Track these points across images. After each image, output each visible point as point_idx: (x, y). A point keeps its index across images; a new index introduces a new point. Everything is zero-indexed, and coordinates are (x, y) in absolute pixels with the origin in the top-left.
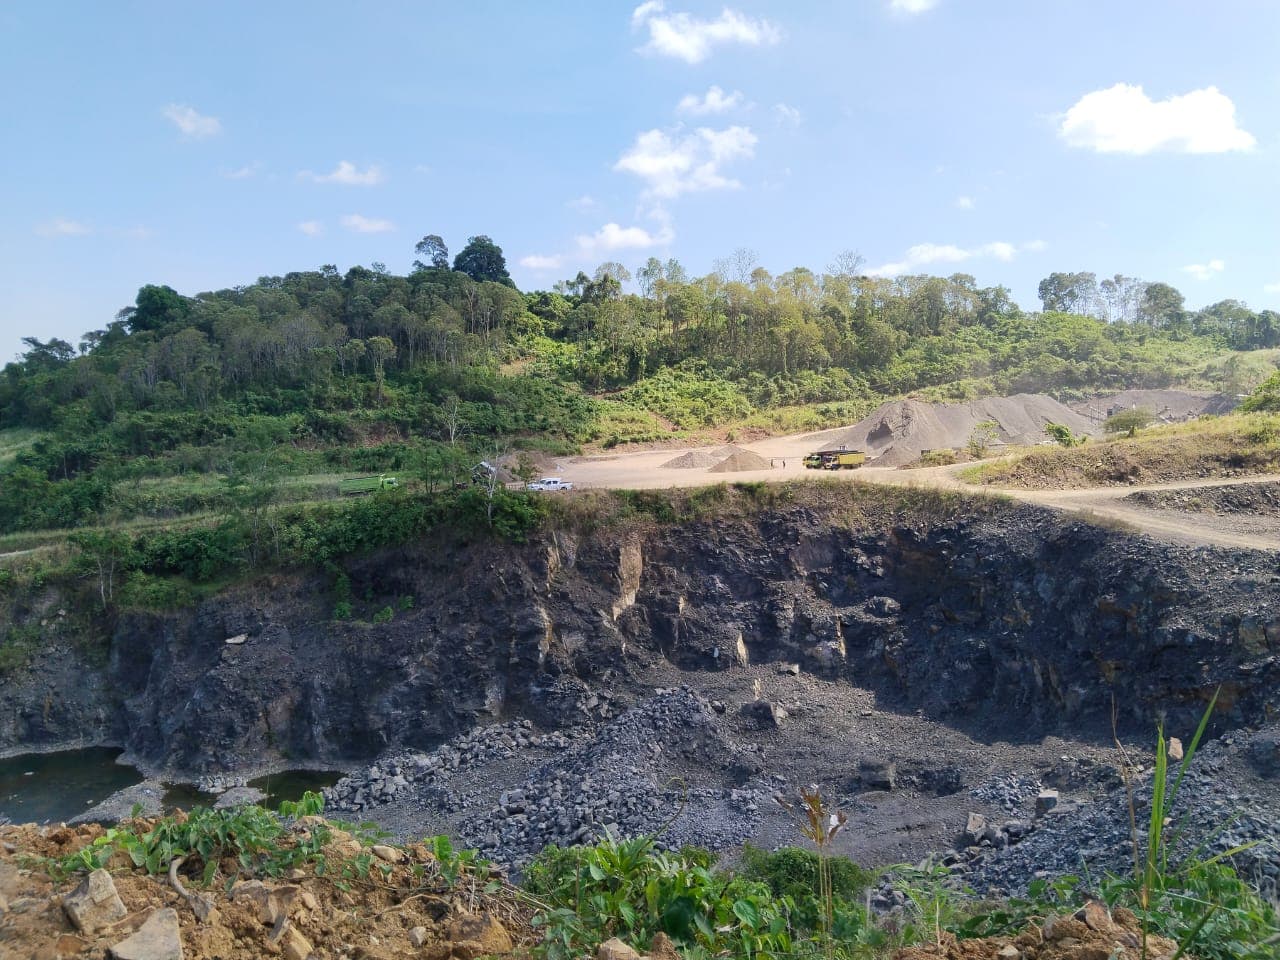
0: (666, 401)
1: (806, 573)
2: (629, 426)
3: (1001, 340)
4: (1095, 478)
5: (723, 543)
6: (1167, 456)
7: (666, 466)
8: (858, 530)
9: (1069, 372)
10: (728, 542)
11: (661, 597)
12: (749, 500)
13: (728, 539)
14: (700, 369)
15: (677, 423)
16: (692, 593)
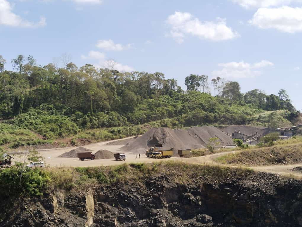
0: (37, 124)
1: (167, 205)
2: (22, 137)
3: (177, 102)
4: (270, 161)
5: (131, 192)
6: (294, 152)
7: (62, 156)
8: (188, 185)
9: (207, 116)
10: (133, 192)
11: (106, 219)
12: (139, 172)
13: (132, 190)
14: (49, 109)
15: (45, 136)
16: (120, 217)
